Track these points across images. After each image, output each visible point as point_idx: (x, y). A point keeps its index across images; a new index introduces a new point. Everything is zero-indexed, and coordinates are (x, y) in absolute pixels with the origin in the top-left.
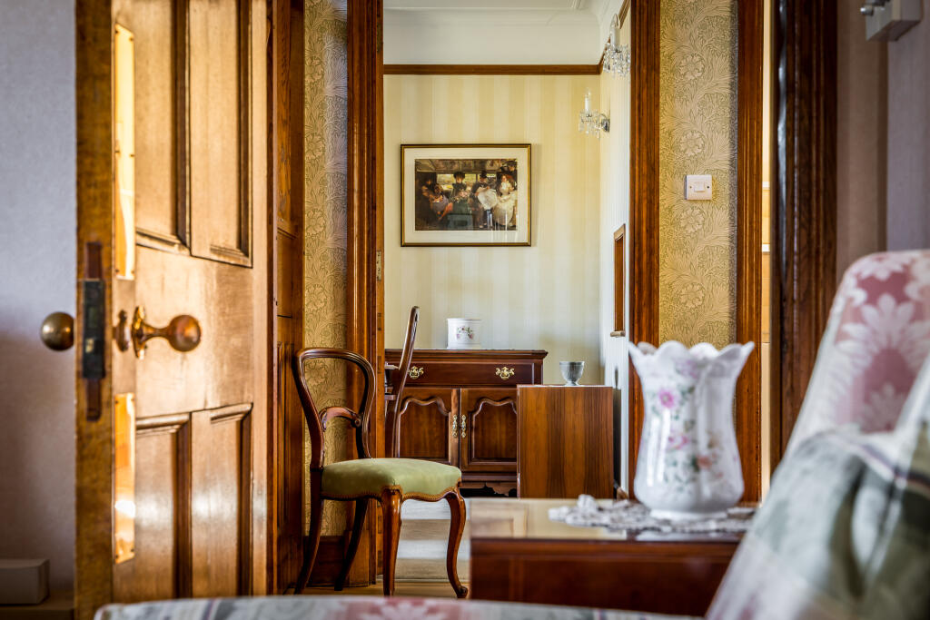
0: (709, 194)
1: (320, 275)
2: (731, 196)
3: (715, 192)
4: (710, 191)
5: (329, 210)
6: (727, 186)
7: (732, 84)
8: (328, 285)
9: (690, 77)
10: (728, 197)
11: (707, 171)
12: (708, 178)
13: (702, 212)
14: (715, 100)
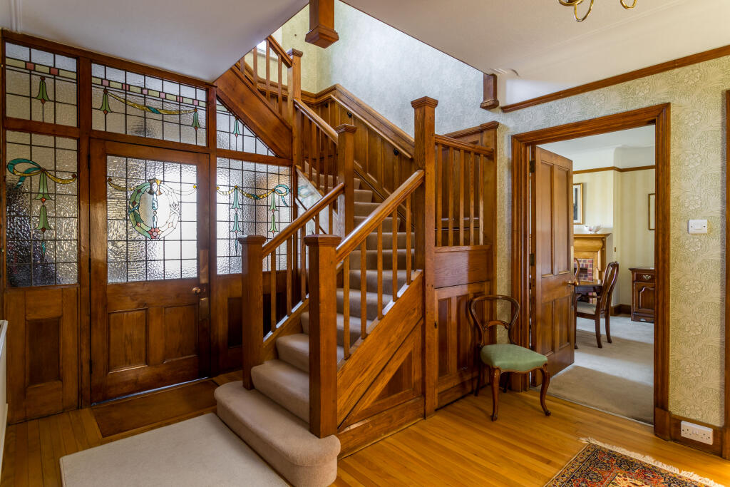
0: (705, 230)
1: (503, 264)
2: (722, 231)
3: (710, 230)
4: (706, 228)
5: (506, 238)
6: (719, 226)
7: (722, 167)
8: (506, 268)
9: (691, 166)
10: (719, 232)
11: (704, 218)
12: (705, 222)
13: (700, 240)
14: (709, 177)
